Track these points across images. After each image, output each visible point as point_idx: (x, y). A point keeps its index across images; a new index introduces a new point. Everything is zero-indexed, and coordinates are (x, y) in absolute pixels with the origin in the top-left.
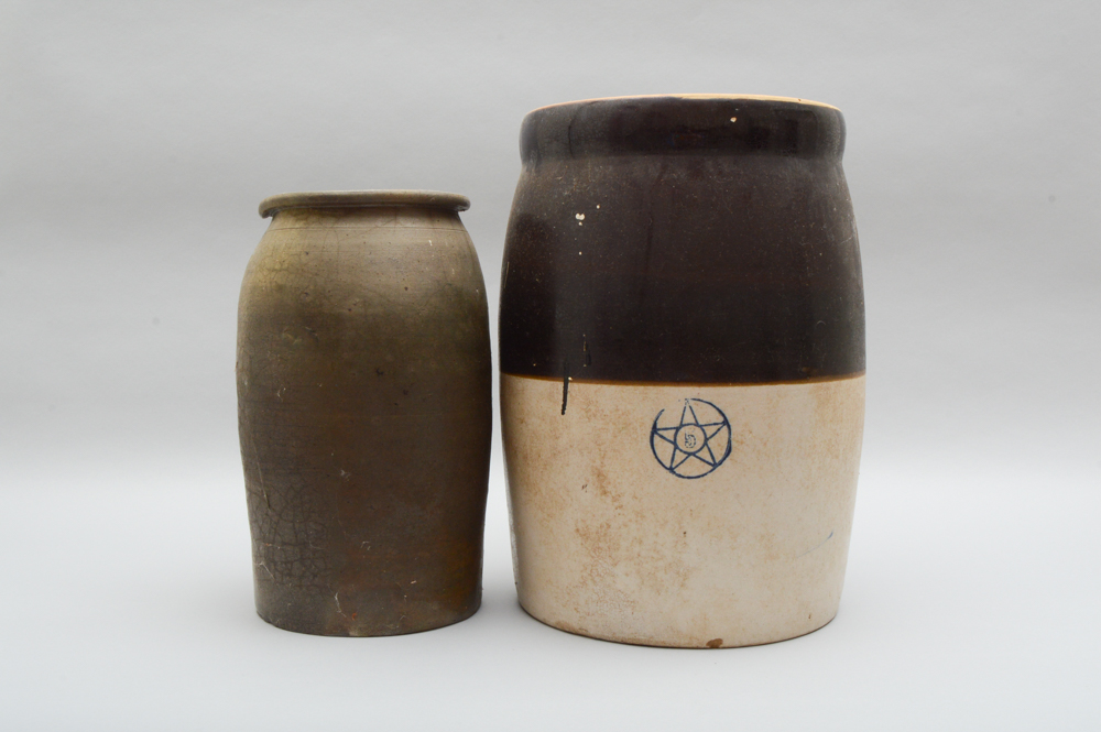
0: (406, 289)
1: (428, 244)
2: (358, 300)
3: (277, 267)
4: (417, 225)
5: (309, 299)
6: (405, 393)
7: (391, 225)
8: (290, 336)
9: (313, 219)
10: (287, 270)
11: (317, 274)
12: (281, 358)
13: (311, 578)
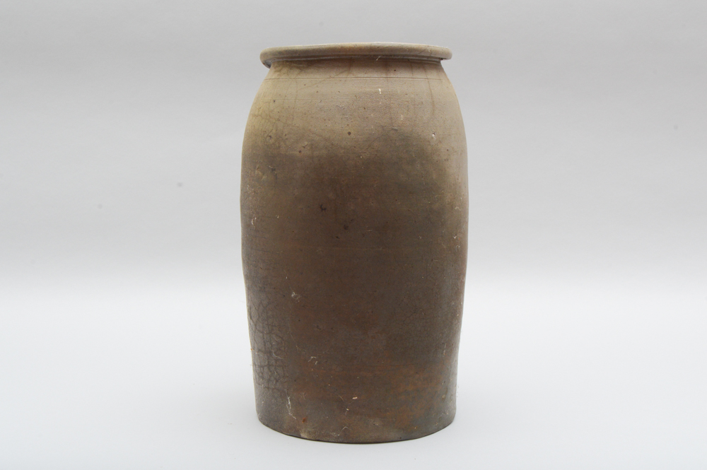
0: (349, 133)
1: (378, 92)
2: (306, 143)
3: (256, 113)
4: (369, 75)
5: (272, 141)
6: (346, 228)
7: (344, 75)
8: (260, 173)
9: (285, 70)
10: (261, 116)
11: (279, 120)
12: (255, 192)
13: (274, 382)
